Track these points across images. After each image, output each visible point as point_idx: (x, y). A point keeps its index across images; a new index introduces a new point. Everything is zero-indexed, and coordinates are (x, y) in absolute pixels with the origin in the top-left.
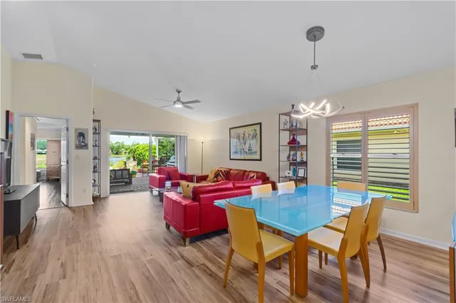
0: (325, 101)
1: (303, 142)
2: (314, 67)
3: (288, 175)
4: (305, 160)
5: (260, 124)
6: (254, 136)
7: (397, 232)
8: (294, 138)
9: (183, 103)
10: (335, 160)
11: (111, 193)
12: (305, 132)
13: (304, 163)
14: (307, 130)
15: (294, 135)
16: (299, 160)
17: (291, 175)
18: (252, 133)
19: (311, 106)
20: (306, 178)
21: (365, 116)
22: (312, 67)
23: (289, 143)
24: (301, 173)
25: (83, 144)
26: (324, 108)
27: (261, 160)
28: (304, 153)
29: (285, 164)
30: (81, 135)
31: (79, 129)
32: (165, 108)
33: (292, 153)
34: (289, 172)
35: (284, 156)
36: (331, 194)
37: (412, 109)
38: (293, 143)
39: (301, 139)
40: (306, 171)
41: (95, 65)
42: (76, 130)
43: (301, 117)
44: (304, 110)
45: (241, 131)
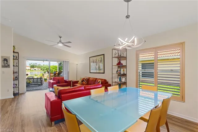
0: (134, 37)
1: (124, 64)
2: (128, 17)
3: (116, 81)
4: (125, 73)
5: (104, 55)
6: (101, 61)
7: (174, 113)
8: (119, 61)
9: (63, 43)
10: (141, 73)
11: (27, 91)
12: (125, 58)
13: (125, 75)
14: (126, 57)
15: (119, 60)
16: (122, 73)
17: (118, 81)
18: (100, 59)
19: (126, 40)
20: (126, 83)
21: (156, 49)
22: (126, 16)
23: (117, 64)
24: (123, 80)
25: (6, 65)
26: (133, 42)
27: (104, 73)
28: (125, 69)
29: (115, 75)
30: (5, 60)
31: (4, 57)
32: (54, 46)
33: (119, 69)
34: (117, 79)
35: (115, 71)
36: (139, 91)
37: (182, 45)
38: (119, 64)
39: (123, 62)
40: (126, 79)
41: (10, 21)
42: (2, 57)
43: (121, 48)
44: (122, 43)
45: (95, 58)
